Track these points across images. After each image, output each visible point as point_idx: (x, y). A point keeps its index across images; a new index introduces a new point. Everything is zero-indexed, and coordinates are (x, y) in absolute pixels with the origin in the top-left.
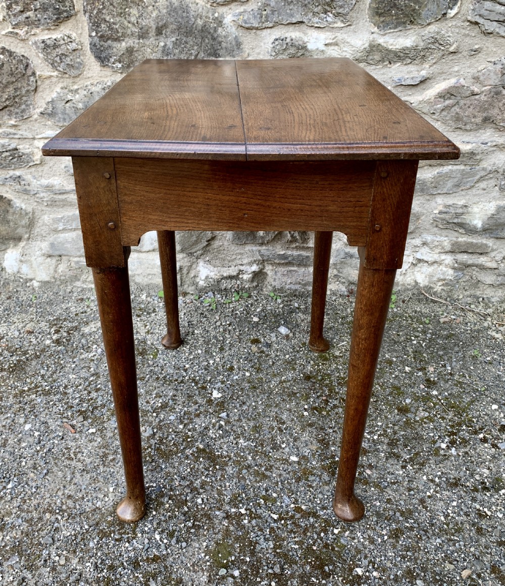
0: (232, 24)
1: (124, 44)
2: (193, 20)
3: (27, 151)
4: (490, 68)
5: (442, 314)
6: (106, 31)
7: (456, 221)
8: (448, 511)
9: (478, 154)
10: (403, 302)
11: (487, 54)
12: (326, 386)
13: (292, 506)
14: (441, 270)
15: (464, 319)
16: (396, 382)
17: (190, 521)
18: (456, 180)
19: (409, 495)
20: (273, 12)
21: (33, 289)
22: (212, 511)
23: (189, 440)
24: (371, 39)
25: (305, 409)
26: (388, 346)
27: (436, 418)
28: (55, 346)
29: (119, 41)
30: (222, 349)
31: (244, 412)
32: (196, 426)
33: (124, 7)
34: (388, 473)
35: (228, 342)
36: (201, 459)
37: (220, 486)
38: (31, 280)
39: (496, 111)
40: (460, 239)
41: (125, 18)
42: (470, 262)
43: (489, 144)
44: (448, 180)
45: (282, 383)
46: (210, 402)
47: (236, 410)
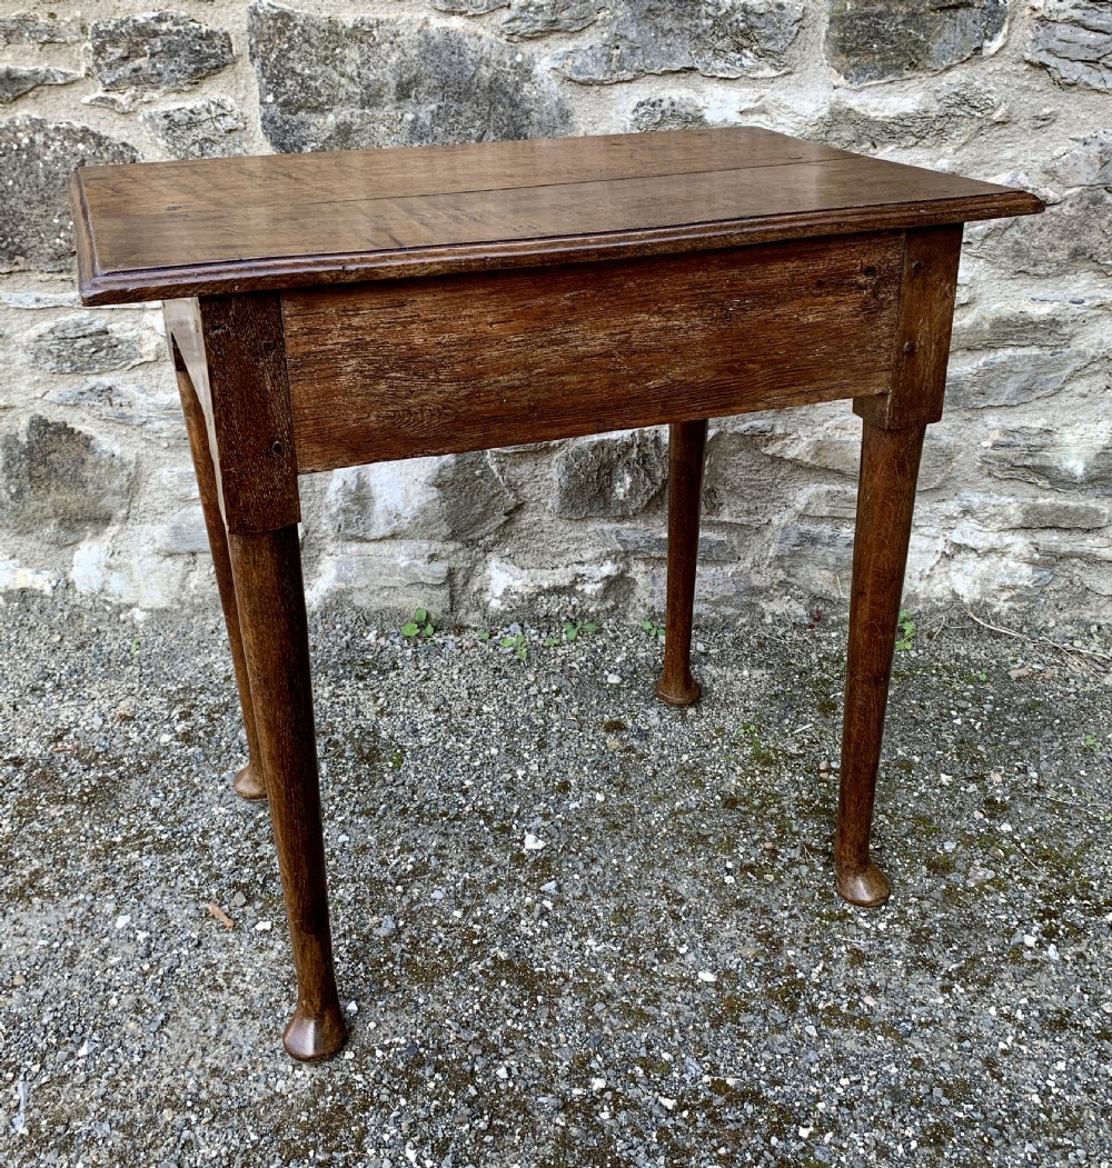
0: (550, 76)
1: (331, 118)
2: (473, 68)
3: (130, 335)
4: (1075, 151)
5: (1015, 662)
6: (294, 94)
7: (1029, 462)
8: (1048, 1082)
9: (1066, 323)
10: (930, 636)
11: (1069, 125)
12: (772, 818)
13: (706, 1078)
14: (1006, 567)
15: (1060, 670)
16: (922, 807)
17: (482, 1116)
18: (1023, 377)
19: (961, 1048)
20: (633, 50)
21: (133, 626)
22: (530, 1094)
23: (475, 942)
24: (833, 99)
25: (727, 869)
26: (901, 732)
27: (1010, 882)
28: (181, 747)
29: (322, 111)
30: (542, 745)
31: (595, 880)
32: (491, 912)
33: (331, 46)
34: (913, 1002)
35: (554, 730)
36: (504, 983)
37: (548, 1039)
38: (129, 607)
39: (1096, 236)
40: (1041, 501)
41: (335, 67)
42: (1066, 548)
43: (1087, 303)
44: (1007, 379)
45: (676, 814)
46: (519, 859)
47: (576, 877)
